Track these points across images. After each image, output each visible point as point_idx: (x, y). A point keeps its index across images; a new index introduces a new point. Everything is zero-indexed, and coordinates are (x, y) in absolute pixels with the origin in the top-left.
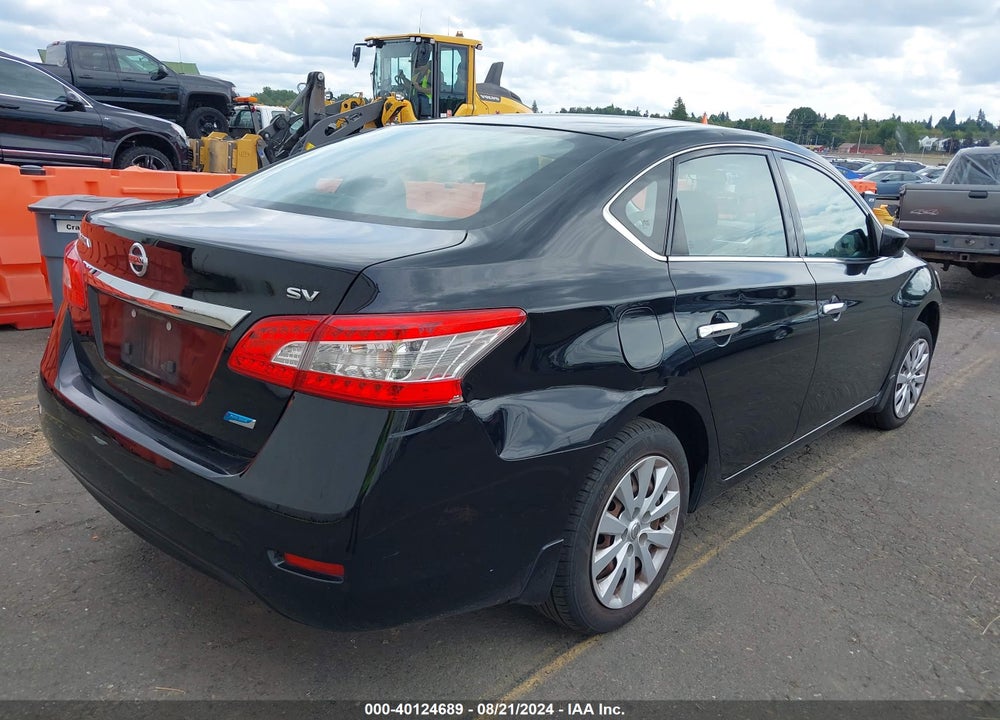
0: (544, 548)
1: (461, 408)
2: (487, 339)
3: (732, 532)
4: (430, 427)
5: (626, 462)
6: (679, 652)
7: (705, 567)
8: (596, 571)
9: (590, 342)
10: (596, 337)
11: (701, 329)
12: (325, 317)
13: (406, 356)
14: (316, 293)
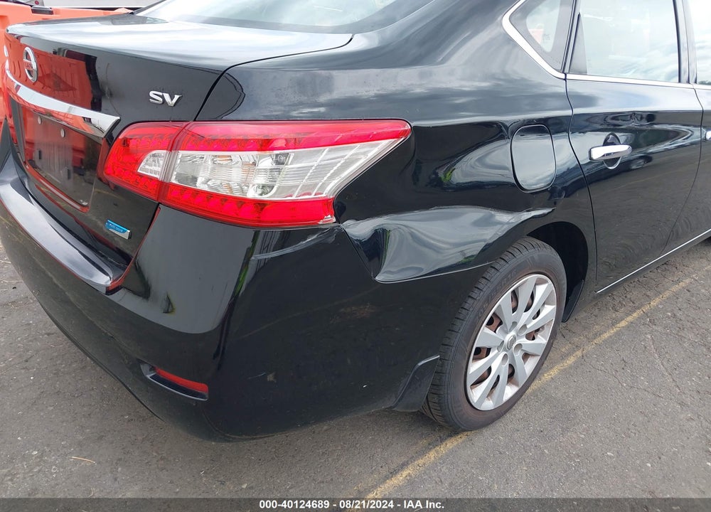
0: (420, 364)
1: (333, 229)
2: (365, 153)
3: (596, 335)
4: (297, 249)
5: (507, 281)
6: (543, 453)
7: (570, 367)
8: (471, 380)
9: (480, 160)
10: (487, 155)
11: (592, 150)
12: (185, 124)
13: (272, 170)
14: (177, 97)
